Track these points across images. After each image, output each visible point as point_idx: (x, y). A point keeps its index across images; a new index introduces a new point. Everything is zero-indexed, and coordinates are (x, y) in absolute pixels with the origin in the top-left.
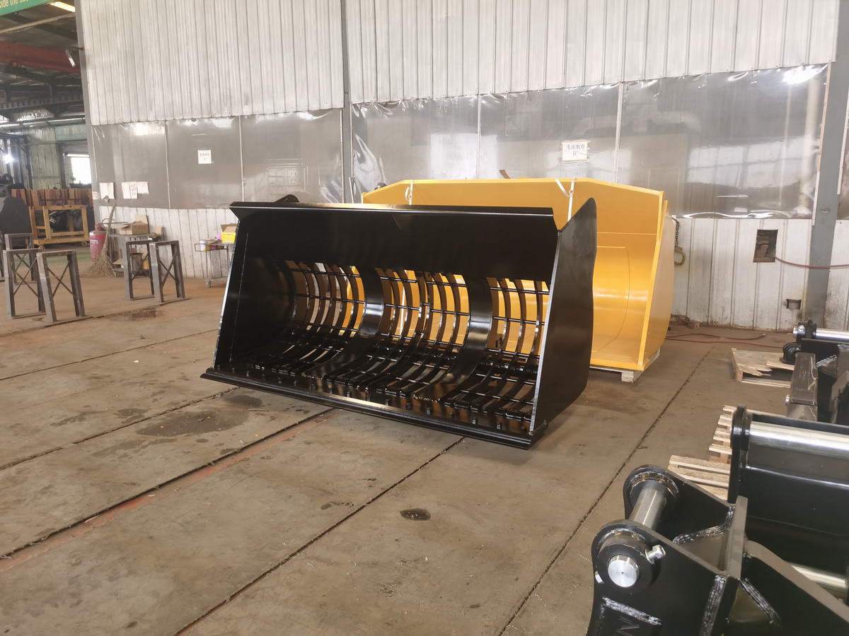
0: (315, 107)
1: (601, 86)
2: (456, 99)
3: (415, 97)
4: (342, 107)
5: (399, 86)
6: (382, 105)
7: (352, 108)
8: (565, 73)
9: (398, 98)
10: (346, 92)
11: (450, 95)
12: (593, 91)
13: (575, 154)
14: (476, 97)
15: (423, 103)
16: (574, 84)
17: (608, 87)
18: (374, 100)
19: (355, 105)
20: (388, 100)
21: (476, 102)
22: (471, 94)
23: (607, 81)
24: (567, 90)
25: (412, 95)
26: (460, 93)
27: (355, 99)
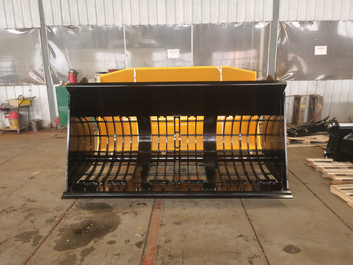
0: (21, 26)
1: (183, 25)
2: (111, 26)
3: (87, 24)
4: (40, 27)
5: (76, 18)
6: (66, 27)
7: (46, 28)
8: (167, 18)
9: (76, 24)
10: (42, 19)
11: (107, 24)
12: (180, 27)
13: (173, 55)
14: (122, 26)
15: (92, 27)
16: (171, 23)
17: (186, 26)
18: (61, 24)
19: (48, 27)
20: (70, 25)
21: (122, 29)
22: (119, 24)
23: (186, 23)
24: (168, 26)
25: (84, 23)
26: (113, 24)
27: (48, 23)
